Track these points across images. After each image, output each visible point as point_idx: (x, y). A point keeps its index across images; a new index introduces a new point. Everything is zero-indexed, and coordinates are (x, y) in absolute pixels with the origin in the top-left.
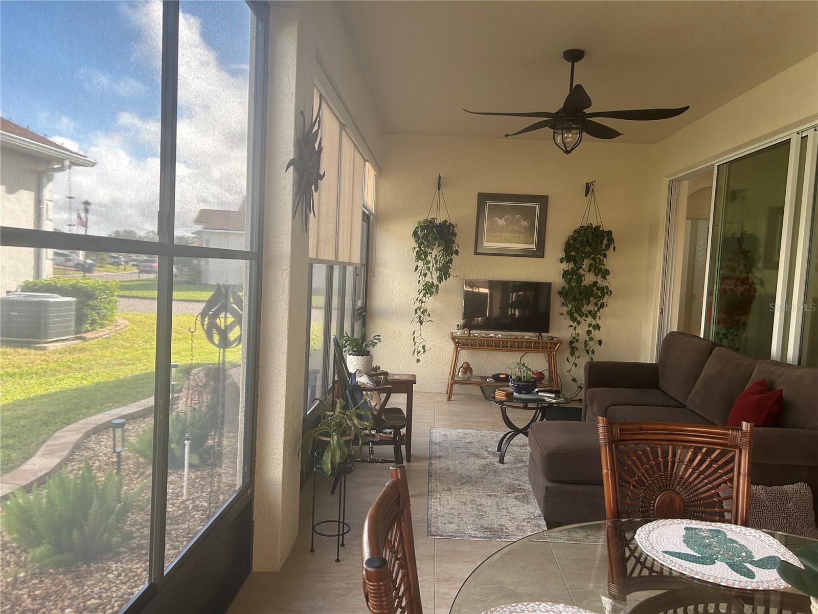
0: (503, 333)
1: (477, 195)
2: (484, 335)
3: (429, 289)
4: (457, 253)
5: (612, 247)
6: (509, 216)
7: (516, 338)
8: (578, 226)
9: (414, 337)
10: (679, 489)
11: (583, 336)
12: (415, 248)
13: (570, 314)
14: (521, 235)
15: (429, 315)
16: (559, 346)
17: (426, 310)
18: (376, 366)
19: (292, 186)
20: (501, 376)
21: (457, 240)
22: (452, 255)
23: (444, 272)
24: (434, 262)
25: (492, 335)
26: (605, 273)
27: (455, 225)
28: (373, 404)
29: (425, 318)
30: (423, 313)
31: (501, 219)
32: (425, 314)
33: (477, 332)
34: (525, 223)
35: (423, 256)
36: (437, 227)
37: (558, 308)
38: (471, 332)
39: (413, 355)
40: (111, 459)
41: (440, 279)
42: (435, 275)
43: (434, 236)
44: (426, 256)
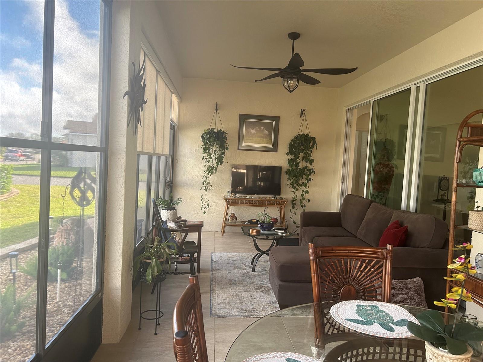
0: (254, 196)
1: (239, 115)
2: (243, 197)
3: (211, 170)
4: (227, 149)
5: (315, 146)
6: (258, 128)
7: (262, 199)
8: (296, 134)
9: (202, 199)
10: (354, 283)
11: (299, 197)
12: (202, 146)
13: (292, 184)
14: (265, 139)
15: (211, 186)
16: (286, 203)
17: (209, 182)
18: (179, 216)
19: (127, 107)
20: (253, 221)
21: (227, 141)
22: (224, 150)
23: (220, 160)
24: (214, 154)
25: (248, 197)
26: (312, 161)
27: (226, 133)
28: (177, 239)
29: (209, 187)
30: (207, 184)
31: (253, 129)
32: (209, 185)
33: (240, 195)
34: (267, 132)
35: (207, 151)
36: (216, 133)
37: (285, 181)
38: (236, 195)
39: (202, 209)
40: (9, 278)
41: (217, 164)
42: (215, 162)
43: (214, 138)
44: (209, 151)
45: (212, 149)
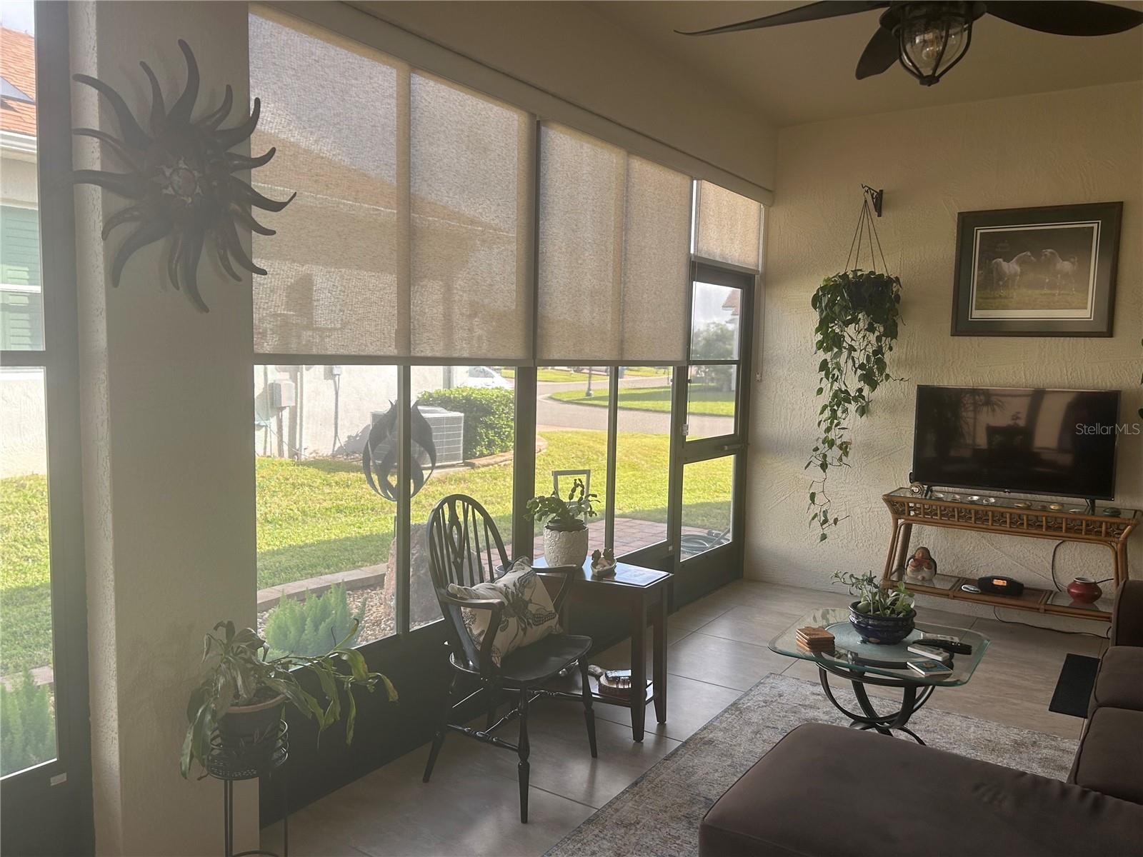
0: (1001, 495)
1: (957, 217)
2: (959, 497)
7: (1028, 508)
9: (814, 494)
16: (1131, 531)
20: (996, 582)
21: (903, 310)
25: (975, 498)
33: (945, 489)
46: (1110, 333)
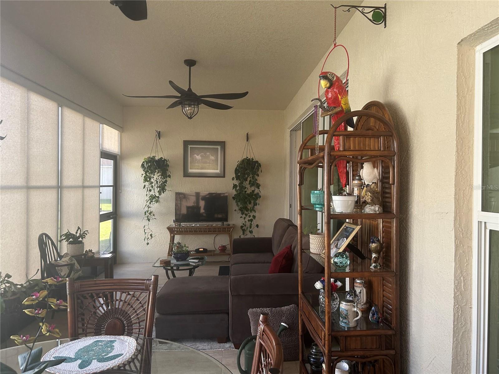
0: (200, 223)
1: (183, 141)
2: (188, 225)
3: (153, 198)
4: (169, 176)
5: (260, 170)
6: (203, 154)
7: (208, 226)
9: (145, 229)
12: (143, 174)
13: (241, 209)
14: (211, 165)
15: (154, 215)
16: (233, 229)
17: (152, 212)
18: (89, 249)
20: (200, 250)
21: (170, 169)
22: (167, 178)
23: (162, 188)
24: (155, 182)
25: (194, 225)
26: (258, 186)
27: (167, 160)
29: (151, 217)
30: (150, 214)
31: (198, 155)
34: (212, 158)
35: (148, 179)
36: (156, 161)
37: (233, 206)
38: (181, 224)
39: (144, 240)
41: (160, 192)
42: (157, 190)
43: (155, 167)
44: (150, 179)
45: (153, 177)
46: (224, 177)
